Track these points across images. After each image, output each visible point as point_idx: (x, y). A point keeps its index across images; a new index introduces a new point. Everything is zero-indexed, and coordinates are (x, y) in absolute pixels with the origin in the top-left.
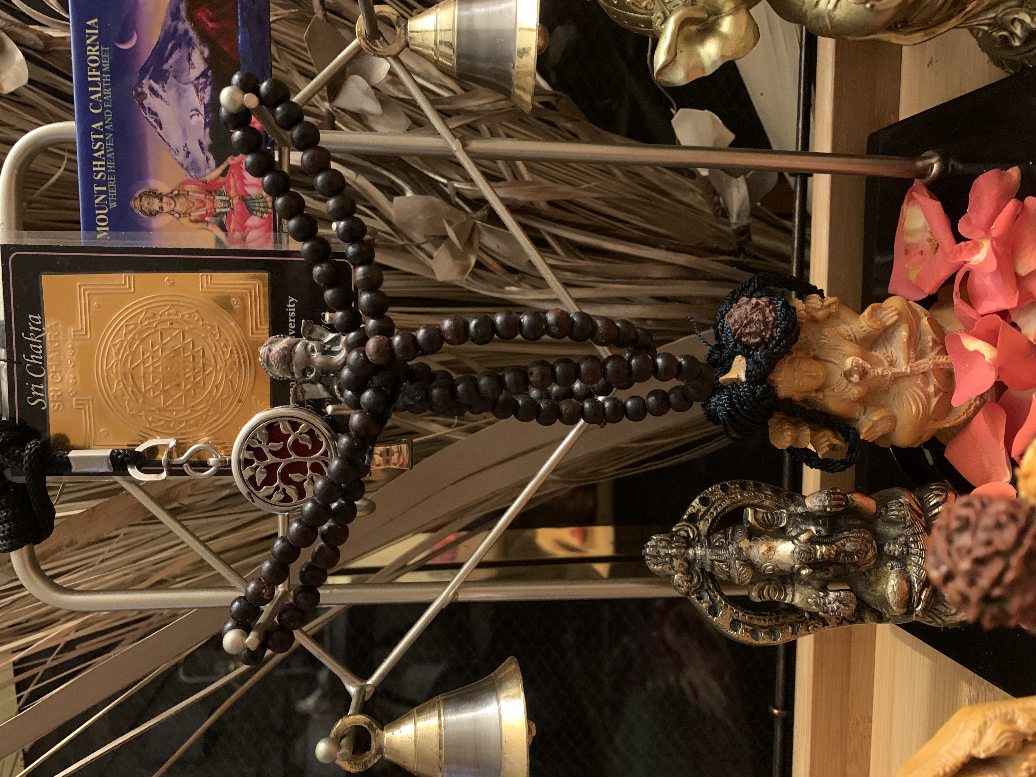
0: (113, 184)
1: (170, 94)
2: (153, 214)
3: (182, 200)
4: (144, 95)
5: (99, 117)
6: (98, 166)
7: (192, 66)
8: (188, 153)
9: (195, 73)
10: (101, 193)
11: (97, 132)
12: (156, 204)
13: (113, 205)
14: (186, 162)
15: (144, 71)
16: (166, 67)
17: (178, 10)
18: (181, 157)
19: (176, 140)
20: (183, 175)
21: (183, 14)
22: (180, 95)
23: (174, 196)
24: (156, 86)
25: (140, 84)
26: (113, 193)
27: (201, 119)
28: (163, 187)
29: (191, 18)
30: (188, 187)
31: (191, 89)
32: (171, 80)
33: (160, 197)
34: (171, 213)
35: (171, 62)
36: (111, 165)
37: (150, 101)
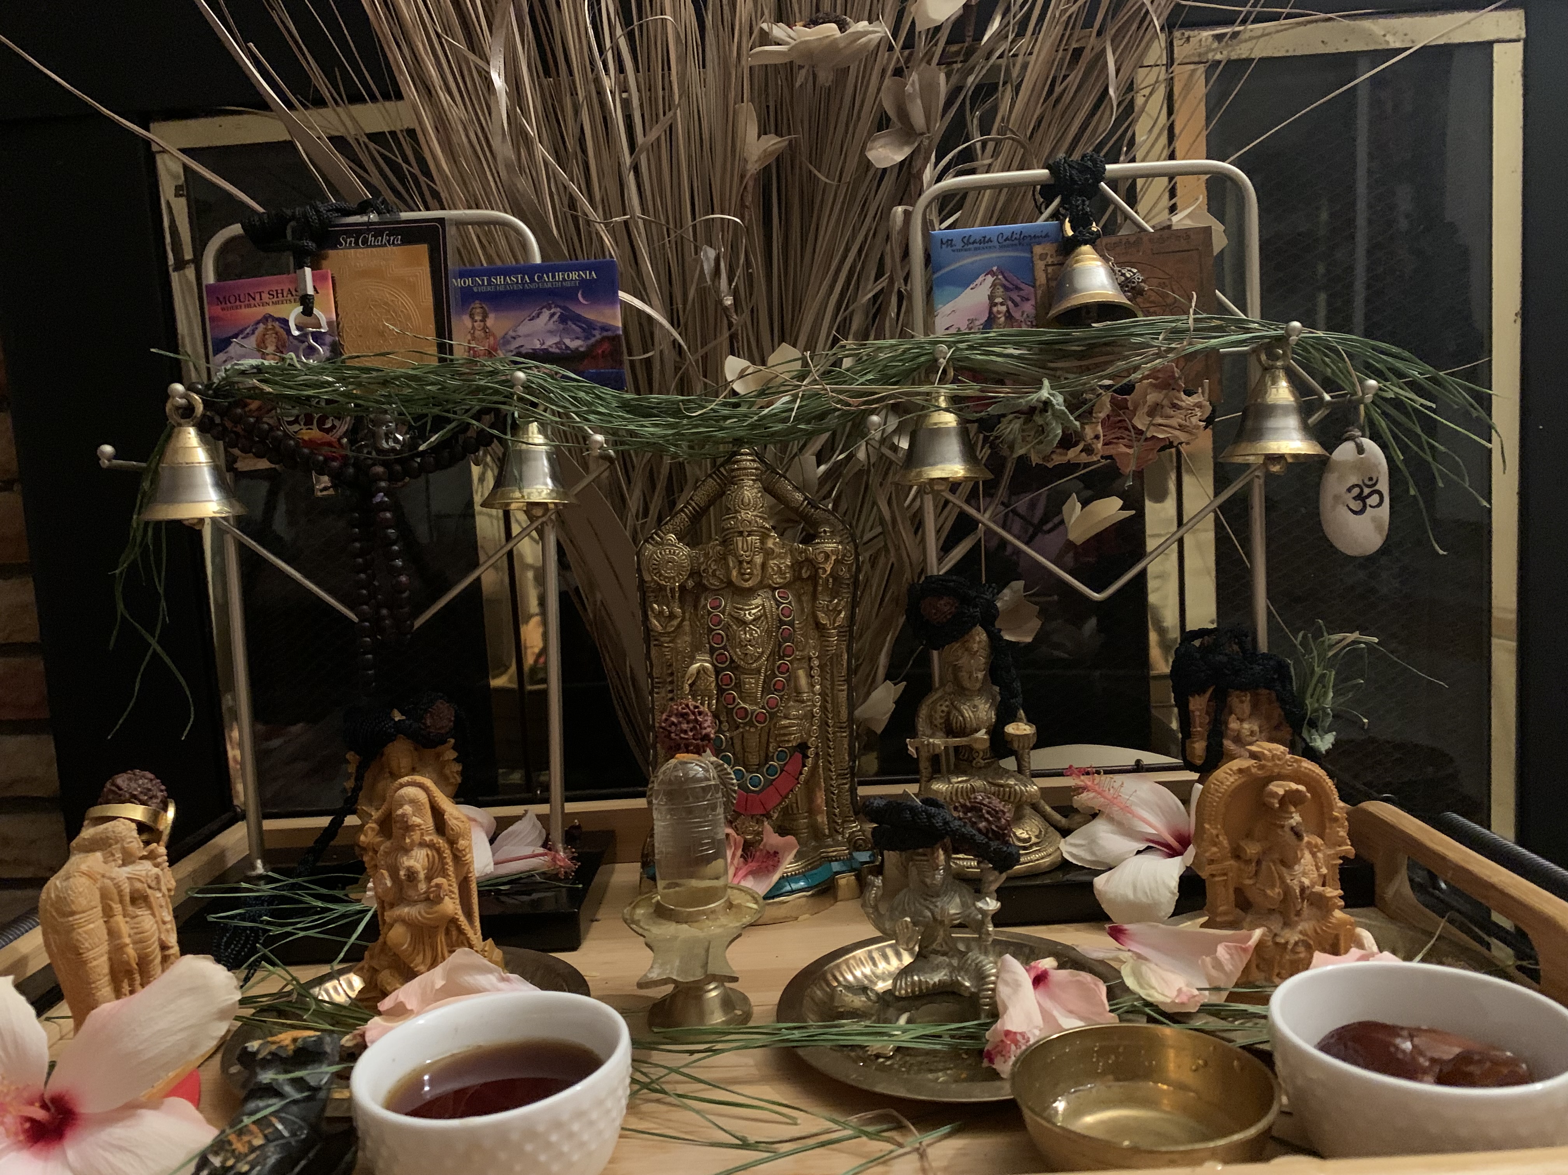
0: (489, 289)
1: (551, 326)
2: (472, 316)
3: (483, 335)
4: (550, 309)
5: (532, 280)
6: (499, 280)
7: (572, 340)
8: (514, 338)
9: (567, 341)
10: (483, 281)
11: (522, 279)
12: (478, 318)
13: (475, 290)
14: (508, 337)
15: (564, 308)
16: (570, 323)
17: (607, 330)
18: (511, 333)
19: (523, 330)
20: (499, 334)
21: (605, 334)
22: (551, 332)
23: (485, 329)
24: (556, 317)
25: (556, 306)
26: (483, 289)
27: (538, 346)
28: (490, 322)
29: (603, 339)
30: (492, 339)
31: (557, 339)
32: (561, 326)
33: (483, 320)
34: (473, 327)
35: (574, 326)
36: (502, 289)
37: (546, 314)
